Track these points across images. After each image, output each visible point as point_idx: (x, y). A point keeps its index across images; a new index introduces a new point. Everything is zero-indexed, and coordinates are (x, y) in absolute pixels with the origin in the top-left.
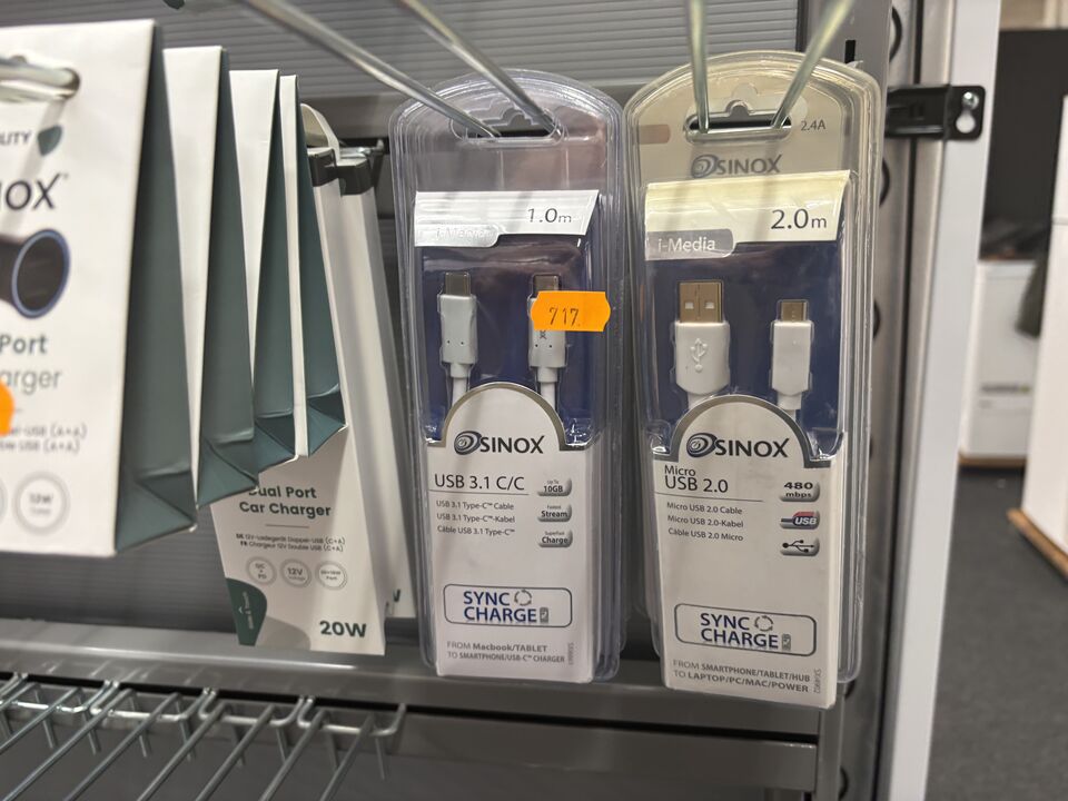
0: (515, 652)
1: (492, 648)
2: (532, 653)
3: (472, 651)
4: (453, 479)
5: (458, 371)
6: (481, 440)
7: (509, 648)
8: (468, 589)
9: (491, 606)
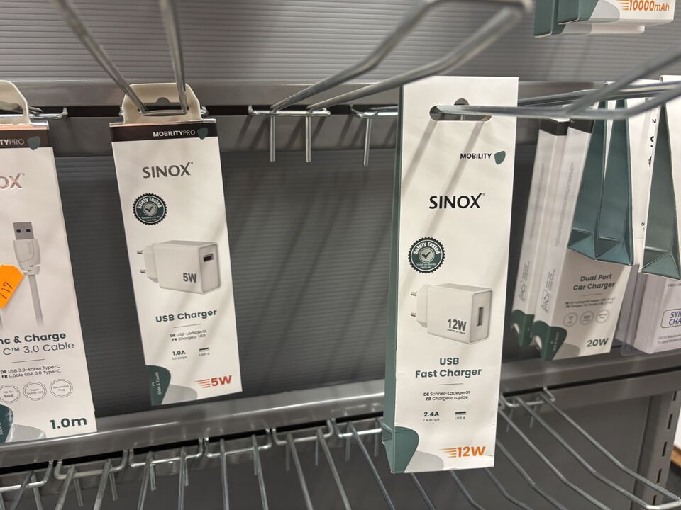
1: (675, 336)
3: (668, 339)
8: (673, 311)
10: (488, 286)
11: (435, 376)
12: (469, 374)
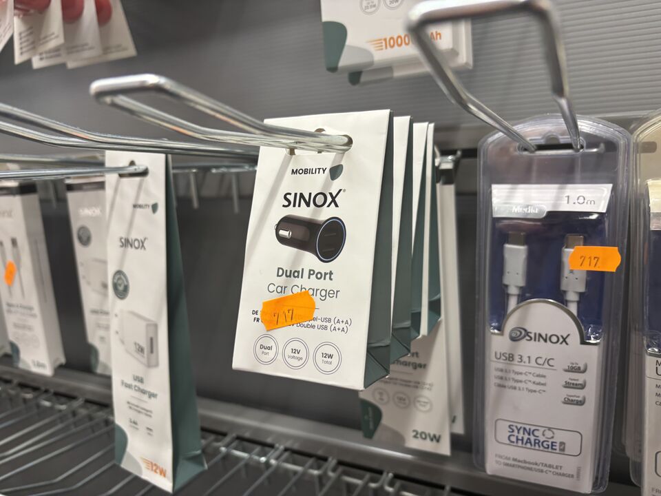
0: (540, 467)
1: (525, 462)
2: (551, 469)
3: (511, 462)
4: (507, 356)
5: (513, 291)
6: (527, 333)
7: (536, 464)
8: (511, 424)
9: (527, 436)
10: (154, 319)
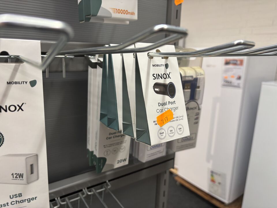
0: (156, 153)
1: (153, 153)
2: (159, 152)
3: (150, 155)
10: (34, 152)
11: (8, 205)
12: (29, 200)
